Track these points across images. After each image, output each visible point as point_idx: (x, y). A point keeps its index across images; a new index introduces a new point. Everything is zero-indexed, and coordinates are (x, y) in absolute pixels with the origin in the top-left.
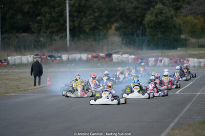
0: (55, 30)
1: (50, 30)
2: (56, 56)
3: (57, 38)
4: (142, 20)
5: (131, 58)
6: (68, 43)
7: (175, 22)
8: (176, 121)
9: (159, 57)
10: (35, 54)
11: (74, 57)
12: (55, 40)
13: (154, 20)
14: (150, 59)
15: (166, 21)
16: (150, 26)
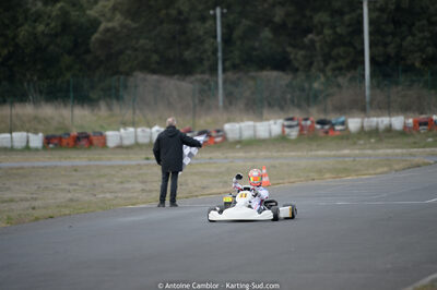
1: (332, 65)
2: (334, 122)
3: (343, 81)
6: (368, 92)
11: (375, 124)
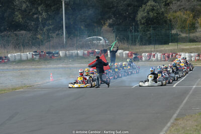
0: (51, 27)
1: (46, 28)
2: (54, 53)
3: (54, 35)
4: (135, 17)
5: (126, 54)
6: (65, 40)
7: (166, 18)
8: (178, 112)
9: (152, 51)
10: (34, 51)
11: (71, 53)
12: (52, 37)
13: (146, 16)
14: (143, 54)
15: (157, 17)
16: (142, 22)
